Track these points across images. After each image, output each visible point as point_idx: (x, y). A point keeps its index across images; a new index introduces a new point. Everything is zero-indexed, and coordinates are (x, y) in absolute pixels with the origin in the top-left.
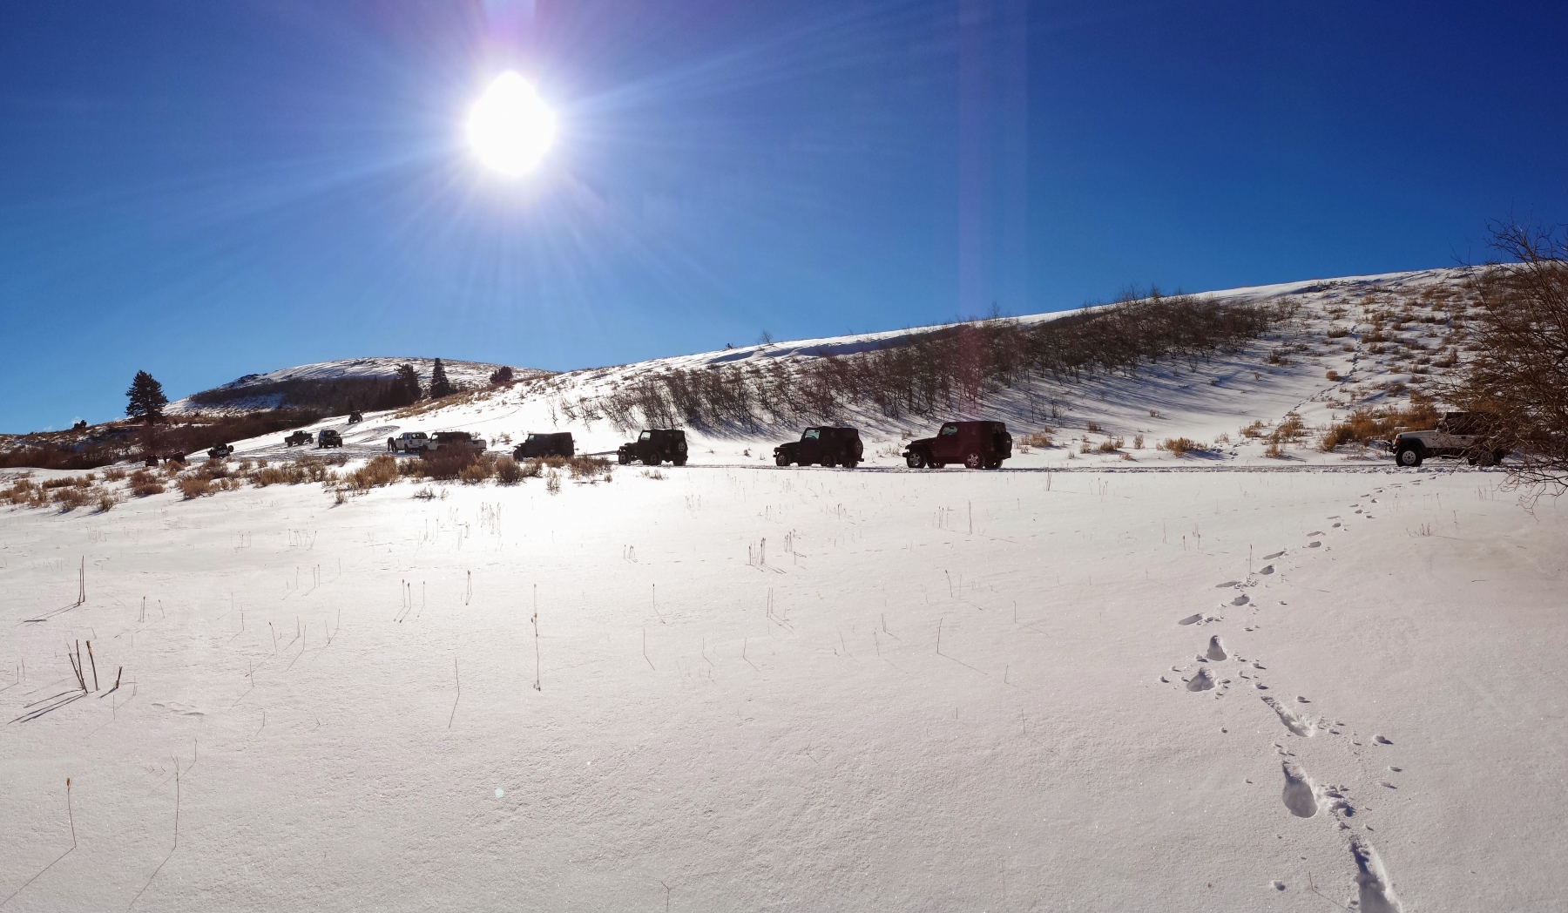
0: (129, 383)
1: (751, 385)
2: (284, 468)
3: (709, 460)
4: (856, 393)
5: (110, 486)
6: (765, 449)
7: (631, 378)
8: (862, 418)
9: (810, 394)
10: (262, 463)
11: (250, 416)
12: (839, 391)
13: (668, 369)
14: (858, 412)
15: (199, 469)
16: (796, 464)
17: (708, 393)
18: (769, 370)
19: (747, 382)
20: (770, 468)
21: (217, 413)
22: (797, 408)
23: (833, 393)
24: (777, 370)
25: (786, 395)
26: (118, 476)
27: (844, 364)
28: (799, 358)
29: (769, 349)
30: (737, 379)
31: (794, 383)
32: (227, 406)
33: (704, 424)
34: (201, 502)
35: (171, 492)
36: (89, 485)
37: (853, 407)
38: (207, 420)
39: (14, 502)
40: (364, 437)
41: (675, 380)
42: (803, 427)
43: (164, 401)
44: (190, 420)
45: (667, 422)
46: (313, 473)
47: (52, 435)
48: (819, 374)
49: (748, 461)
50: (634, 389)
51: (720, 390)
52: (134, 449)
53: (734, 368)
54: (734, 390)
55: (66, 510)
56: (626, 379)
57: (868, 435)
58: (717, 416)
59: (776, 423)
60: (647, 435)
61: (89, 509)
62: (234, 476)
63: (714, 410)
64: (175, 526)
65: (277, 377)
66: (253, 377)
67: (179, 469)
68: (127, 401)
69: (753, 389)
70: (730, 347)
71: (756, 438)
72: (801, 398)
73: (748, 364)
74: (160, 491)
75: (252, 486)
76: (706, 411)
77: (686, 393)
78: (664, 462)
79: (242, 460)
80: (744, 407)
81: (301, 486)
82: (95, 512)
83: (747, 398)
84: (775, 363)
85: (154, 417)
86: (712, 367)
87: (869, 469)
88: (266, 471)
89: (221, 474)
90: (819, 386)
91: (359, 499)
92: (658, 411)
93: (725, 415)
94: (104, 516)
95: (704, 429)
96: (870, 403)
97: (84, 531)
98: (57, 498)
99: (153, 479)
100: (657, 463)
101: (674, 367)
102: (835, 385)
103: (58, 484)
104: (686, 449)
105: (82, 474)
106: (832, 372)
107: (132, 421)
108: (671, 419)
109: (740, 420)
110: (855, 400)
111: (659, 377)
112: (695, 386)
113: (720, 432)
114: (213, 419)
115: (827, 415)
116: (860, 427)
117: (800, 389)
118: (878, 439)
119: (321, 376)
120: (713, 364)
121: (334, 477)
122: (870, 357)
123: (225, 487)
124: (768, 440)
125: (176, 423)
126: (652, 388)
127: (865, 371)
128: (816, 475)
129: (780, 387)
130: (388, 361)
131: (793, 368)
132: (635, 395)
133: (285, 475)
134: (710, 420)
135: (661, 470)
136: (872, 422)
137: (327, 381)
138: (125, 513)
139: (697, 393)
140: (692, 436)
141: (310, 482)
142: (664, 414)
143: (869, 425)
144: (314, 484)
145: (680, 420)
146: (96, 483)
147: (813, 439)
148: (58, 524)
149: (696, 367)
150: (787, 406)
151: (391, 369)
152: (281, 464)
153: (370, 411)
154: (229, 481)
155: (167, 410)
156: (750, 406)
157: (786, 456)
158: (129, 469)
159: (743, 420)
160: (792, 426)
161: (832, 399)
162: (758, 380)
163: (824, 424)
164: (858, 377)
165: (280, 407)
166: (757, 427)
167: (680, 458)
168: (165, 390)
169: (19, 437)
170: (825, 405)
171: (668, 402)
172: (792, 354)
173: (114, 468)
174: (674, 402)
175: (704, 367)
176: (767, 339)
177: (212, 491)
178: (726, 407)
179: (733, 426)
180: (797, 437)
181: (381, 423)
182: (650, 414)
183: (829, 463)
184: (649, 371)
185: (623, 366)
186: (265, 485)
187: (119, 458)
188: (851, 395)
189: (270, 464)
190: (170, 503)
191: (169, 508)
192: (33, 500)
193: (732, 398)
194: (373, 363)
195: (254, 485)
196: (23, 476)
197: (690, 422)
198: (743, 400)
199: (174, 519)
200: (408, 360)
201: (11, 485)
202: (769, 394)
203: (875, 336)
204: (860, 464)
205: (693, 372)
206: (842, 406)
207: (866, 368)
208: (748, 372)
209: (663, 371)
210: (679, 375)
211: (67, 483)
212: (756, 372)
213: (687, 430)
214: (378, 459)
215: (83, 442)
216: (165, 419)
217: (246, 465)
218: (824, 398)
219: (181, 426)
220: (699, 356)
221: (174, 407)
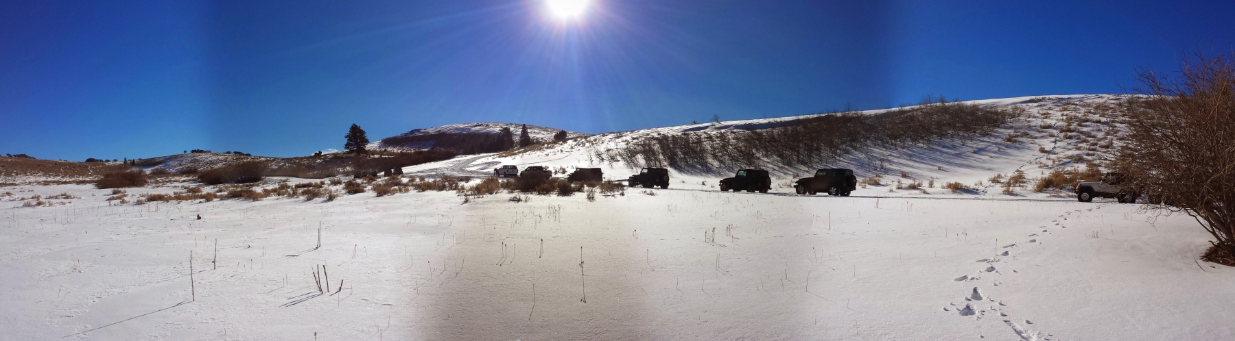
0: (347, 131)
1: (707, 145)
2: (435, 182)
3: (682, 186)
4: (767, 151)
5: (333, 188)
6: (714, 182)
7: (637, 138)
8: (770, 166)
9: (740, 151)
10: (422, 178)
11: (415, 153)
12: (757, 150)
13: (659, 134)
14: (768, 162)
15: (386, 180)
16: (732, 190)
17: (682, 148)
18: (717, 137)
19: (705, 143)
20: (718, 192)
21: (396, 150)
22: (733, 159)
23: (754, 151)
24: (722, 137)
25: (727, 151)
26: (339, 183)
27: (760, 134)
28: (735, 130)
29: (718, 125)
30: (699, 141)
31: (731, 145)
32: (402, 146)
33: (679, 166)
34: (386, 199)
35: (369, 193)
36: (321, 187)
37: (765, 159)
38: (390, 153)
39: (279, 195)
40: (480, 167)
41: (663, 140)
42: (736, 170)
43: (367, 142)
44: (381, 153)
45: (658, 164)
46: (451, 185)
47: (302, 158)
48: (746, 140)
49: (704, 188)
50: (638, 145)
51: (689, 147)
52: (348, 168)
53: (697, 135)
54: (697, 147)
55: (309, 200)
56: (634, 139)
57: (774, 175)
58: (687, 162)
59: (720, 167)
60: (646, 171)
61: (321, 199)
62: (406, 185)
63: (685, 158)
64: (371, 210)
65: (432, 131)
66: (419, 130)
67: (373, 180)
68: (345, 141)
69: (708, 147)
70: (695, 123)
71: (710, 175)
72: (736, 154)
73: (705, 133)
74: (363, 191)
75: (416, 191)
76: (681, 159)
77: (669, 148)
78: (655, 186)
79: (410, 177)
80: (702, 157)
81: (444, 192)
82: (325, 201)
83: (705, 152)
84: (721, 133)
85: (361, 150)
86: (684, 134)
87: (775, 194)
88: (424, 184)
89: (399, 184)
90: (746, 147)
91: (477, 200)
92: (652, 158)
93: (691, 162)
94: (330, 203)
95: (680, 169)
96: (775, 157)
97: (320, 211)
98: (303, 193)
99: (358, 185)
100: (651, 187)
101: (662, 133)
102: (755, 146)
103: (304, 186)
104: (668, 179)
105: (318, 181)
106: (753, 139)
107: (348, 153)
108: (660, 163)
109: (700, 165)
110: (766, 156)
111: (654, 138)
112: (674, 144)
113: (688, 171)
114: (394, 154)
115: (751, 163)
116: (770, 171)
117: (735, 148)
118: (779, 178)
119: (457, 132)
120: (685, 132)
121: (463, 188)
122: (775, 131)
123: (400, 191)
124: (716, 176)
125: (373, 155)
126: (649, 145)
127: (772, 138)
128: (744, 196)
129: (724, 146)
130: (496, 125)
131: (731, 136)
132: (639, 148)
133: (435, 186)
134: (683, 164)
135: (654, 191)
136: (776, 168)
137: (460, 135)
138: (342, 202)
139: (675, 149)
140: (672, 172)
141: (449, 190)
142: (656, 159)
143: (774, 170)
144: (451, 191)
145: (665, 163)
146: (325, 186)
147: (743, 176)
148: (304, 207)
149: (675, 134)
150: (727, 157)
151: (497, 129)
152: (433, 180)
153: (484, 153)
154: (404, 188)
155: (368, 147)
156: (706, 157)
157: (726, 185)
158: (345, 179)
159: (702, 166)
160: (730, 169)
161: (753, 154)
162: (711, 143)
163: (748, 168)
164: (769, 142)
165: (433, 148)
166: (710, 168)
167: (665, 185)
168: (368, 136)
169: (283, 159)
170: (749, 157)
171: (659, 153)
172: (731, 128)
173: (336, 179)
174: (662, 153)
175: (680, 134)
176: (717, 120)
177: (393, 192)
178: (692, 157)
179: (696, 168)
180: (733, 175)
181: (490, 159)
182: (647, 159)
183: (751, 189)
184: (648, 135)
185: (632, 132)
186: (423, 190)
187: (339, 173)
188: (764, 153)
189: (426, 180)
190: (369, 198)
191: (368, 200)
192: (289, 194)
193: (695, 152)
194: (487, 126)
195: (418, 190)
196: (284, 181)
197: (671, 165)
198: (702, 154)
199: (372, 206)
200: (507, 125)
201: (277, 186)
202: (717, 150)
203: (778, 120)
204: (769, 191)
205: (673, 136)
206: (759, 158)
207: (773, 138)
208: (705, 138)
209: (656, 135)
210: (665, 137)
211: (309, 185)
212: (710, 138)
213: (669, 169)
214: (488, 179)
215: (319, 163)
216: (368, 152)
217: (412, 179)
218: (749, 154)
219: (376, 156)
220: (677, 128)
221: (373, 146)
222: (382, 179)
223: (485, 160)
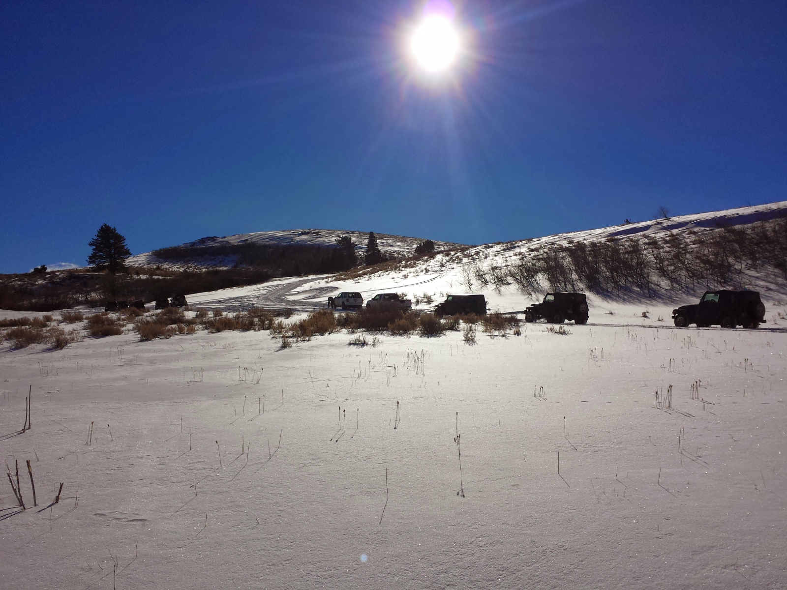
1: (649, 256)
2: (237, 317)
3: (608, 320)
4: (754, 259)
5: (67, 328)
6: (665, 312)
7: (536, 250)
8: (762, 283)
9: (707, 262)
10: (217, 312)
11: (208, 273)
12: (737, 258)
13: (570, 242)
14: (757, 278)
15: (157, 315)
16: (695, 325)
17: (607, 262)
18: (666, 242)
19: (645, 252)
20: (670, 327)
21: (177, 268)
22: (694, 275)
23: (731, 260)
24: (674, 241)
25: (683, 263)
26: (78, 318)
27: (742, 233)
28: (696, 229)
29: (666, 223)
30: (635, 249)
31: (690, 253)
32: (187, 262)
33: (603, 289)
34: (158, 345)
35: (129, 334)
36: (45, 326)
37: (752, 273)
38: (166, 273)
40: (308, 295)
41: (577, 251)
42: (701, 292)
43: (128, 254)
44: (151, 272)
45: (569, 287)
46: (263, 322)
47: (9, 277)
48: (716, 244)
49: (647, 322)
50: (539, 260)
51: (619, 260)
52: (94, 295)
53: (632, 240)
54: (632, 259)
55: (18, 347)
56: (532, 250)
57: (768, 298)
58: (616, 282)
59: (673, 289)
60: (551, 298)
61: (43, 346)
62: (190, 323)
63: (613, 277)
64: (129, 363)
65: (234, 240)
66: (213, 239)
67: (138, 315)
68: (90, 251)
69: (651, 258)
70: (628, 222)
71: (654, 302)
72: (699, 266)
73: (645, 236)
74: (118, 333)
75: (206, 331)
76: (606, 279)
77: (587, 262)
78: (566, 321)
79: (198, 310)
80: (641, 275)
81: (251, 333)
82: (49, 350)
83: (645, 266)
84: (672, 235)
85: (117, 266)
86: (611, 240)
87: (773, 330)
88: (220, 320)
89: (180, 320)
90: (716, 255)
91: (301, 344)
92: (561, 278)
93: (623, 282)
94: (57, 354)
95: (605, 294)
96: (770, 269)
97: (37, 366)
98: (9, 337)
99: (111, 322)
100: (561, 322)
101: (575, 240)
102: (733, 252)
103: (13, 323)
104: (588, 310)
105: (40, 315)
106: (730, 241)
107: (93, 270)
108: (573, 285)
109: (638, 286)
110: (754, 267)
111: (562, 249)
112: (595, 257)
113: (619, 296)
114: (173, 273)
115: (725, 281)
116: (762, 291)
117: (697, 258)
118: (779, 302)
119: (272, 242)
120: (612, 237)
121: (280, 326)
122: (769, 226)
123: (181, 332)
124: (666, 304)
125: (138, 274)
126: (556, 259)
127: (764, 238)
128: (715, 335)
129: (677, 256)
130: (330, 233)
131: (689, 239)
132: (539, 264)
133: (237, 323)
134: (610, 286)
135: (566, 328)
136: (773, 286)
137: (277, 247)
138: (80, 351)
139: (596, 263)
140: (592, 298)
141: (259, 330)
142: (567, 280)
143: (770, 289)
144: (262, 332)
145: (581, 286)
146: (53, 324)
147: (713, 302)
148: (8, 359)
149: (595, 240)
150: (684, 273)
151: (333, 239)
152: (235, 314)
153: (314, 274)
154: (188, 327)
155: (129, 261)
156: (648, 274)
157: (684, 318)
158: (87, 312)
159: (641, 288)
160: (689, 291)
161: (730, 266)
162: (656, 251)
163: (722, 289)
164: (757, 244)
165: (235, 267)
166: (655, 291)
167: (581, 318)
168: (129, 244)
170: (723, 271)
171: (570, 270)
172: (688, 226)
173: (72, 312)
174: (576, 271)
175: (603, 240)
176: (665, 215)
177: (168, 334)
178: (624, 275)
179: (631, 291)
180: (696, 301)
181: (323, 284)
182: (553, 280)
183: (728, 323)
184: (553, 244)
185: (529, 240)
186: (219, 331)
187: (79, 303)
188: (750, 262)
189: (224, 314)
190: (127, 343)
191: (126, 348)
193: (630, 267)
194: (317, 234)
195: (209, 330)
197: (590, 288)
198: (642, 270)
199: (131, 357)
200: (347, 233)
202: (666, 263)
203: (774, 206)
204: (762, 325)
205: (593, 244)
206: (740, 272)
207: (766, 237)
208: (645, 244)
209: (565, 244)
210: (580, 246)
211: (23, 322)
212: (654, 243)
213: (587, 294)
214: (319, 313)
215: (42, 286)
216: (128, 270)
217: (202, 313)
218: (721, 265)
219: (143, 277)
220: (599, 231)
221: (137, 260)
222: (152, 311)
223: (315, 285)
